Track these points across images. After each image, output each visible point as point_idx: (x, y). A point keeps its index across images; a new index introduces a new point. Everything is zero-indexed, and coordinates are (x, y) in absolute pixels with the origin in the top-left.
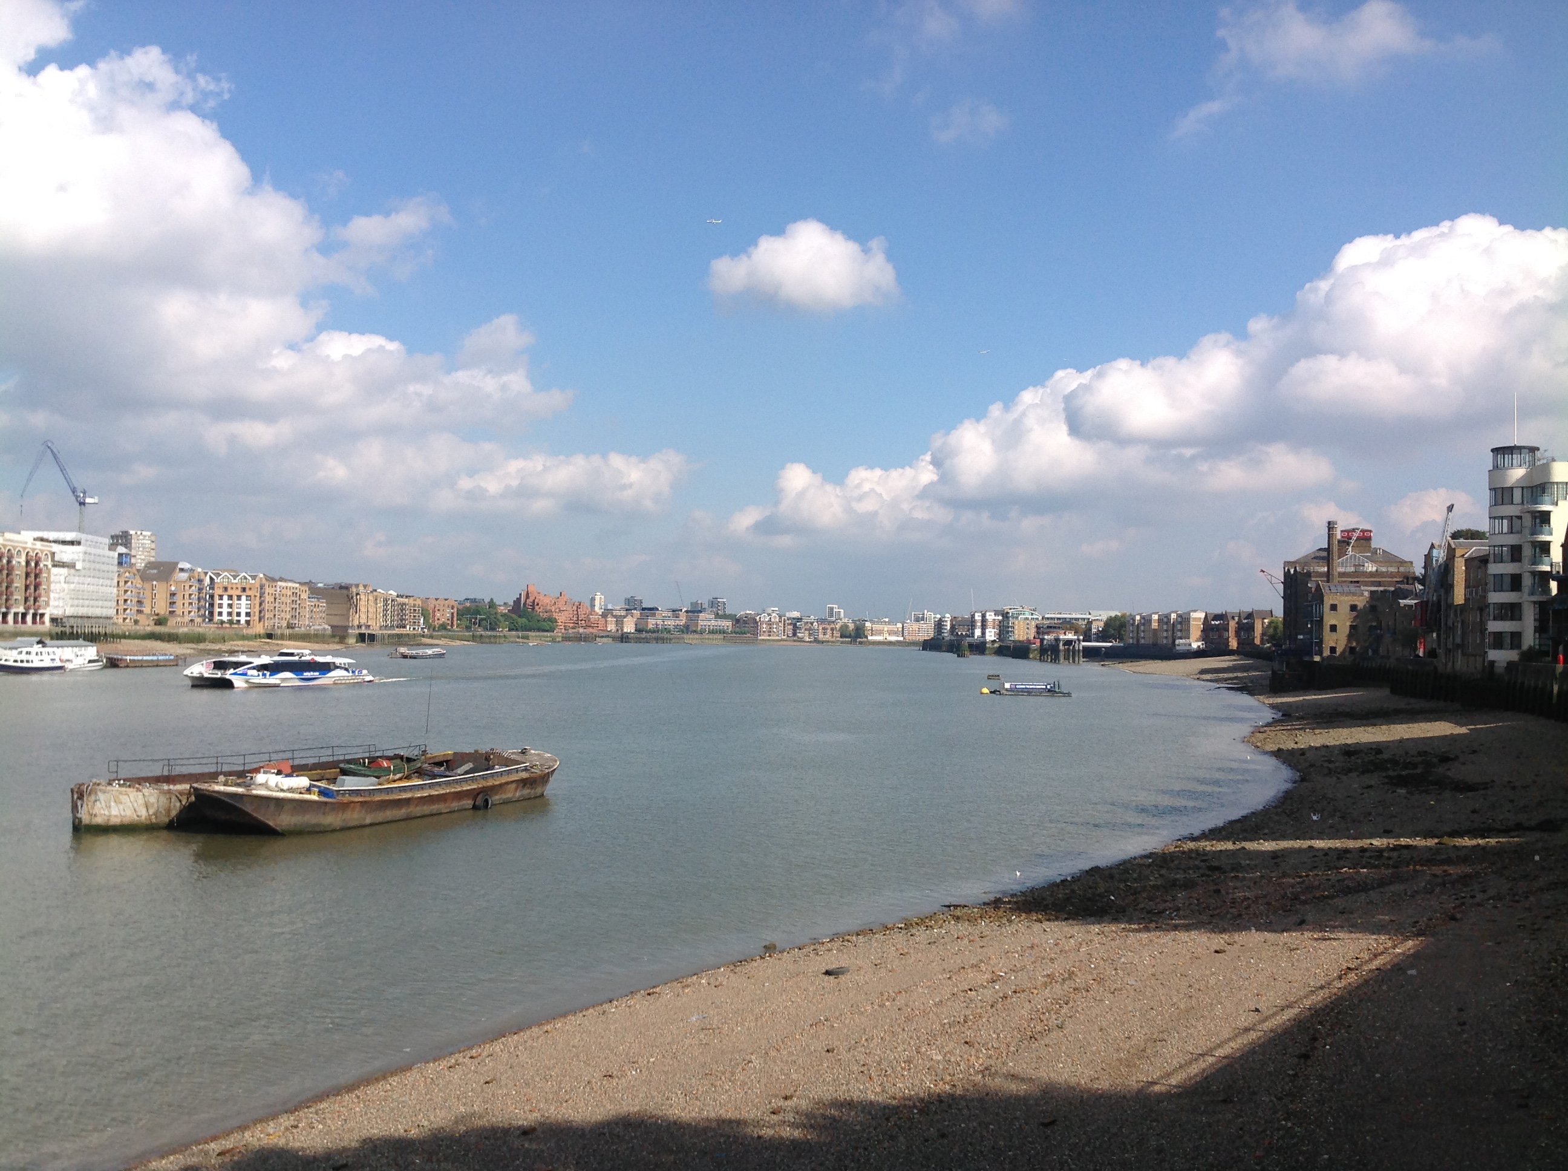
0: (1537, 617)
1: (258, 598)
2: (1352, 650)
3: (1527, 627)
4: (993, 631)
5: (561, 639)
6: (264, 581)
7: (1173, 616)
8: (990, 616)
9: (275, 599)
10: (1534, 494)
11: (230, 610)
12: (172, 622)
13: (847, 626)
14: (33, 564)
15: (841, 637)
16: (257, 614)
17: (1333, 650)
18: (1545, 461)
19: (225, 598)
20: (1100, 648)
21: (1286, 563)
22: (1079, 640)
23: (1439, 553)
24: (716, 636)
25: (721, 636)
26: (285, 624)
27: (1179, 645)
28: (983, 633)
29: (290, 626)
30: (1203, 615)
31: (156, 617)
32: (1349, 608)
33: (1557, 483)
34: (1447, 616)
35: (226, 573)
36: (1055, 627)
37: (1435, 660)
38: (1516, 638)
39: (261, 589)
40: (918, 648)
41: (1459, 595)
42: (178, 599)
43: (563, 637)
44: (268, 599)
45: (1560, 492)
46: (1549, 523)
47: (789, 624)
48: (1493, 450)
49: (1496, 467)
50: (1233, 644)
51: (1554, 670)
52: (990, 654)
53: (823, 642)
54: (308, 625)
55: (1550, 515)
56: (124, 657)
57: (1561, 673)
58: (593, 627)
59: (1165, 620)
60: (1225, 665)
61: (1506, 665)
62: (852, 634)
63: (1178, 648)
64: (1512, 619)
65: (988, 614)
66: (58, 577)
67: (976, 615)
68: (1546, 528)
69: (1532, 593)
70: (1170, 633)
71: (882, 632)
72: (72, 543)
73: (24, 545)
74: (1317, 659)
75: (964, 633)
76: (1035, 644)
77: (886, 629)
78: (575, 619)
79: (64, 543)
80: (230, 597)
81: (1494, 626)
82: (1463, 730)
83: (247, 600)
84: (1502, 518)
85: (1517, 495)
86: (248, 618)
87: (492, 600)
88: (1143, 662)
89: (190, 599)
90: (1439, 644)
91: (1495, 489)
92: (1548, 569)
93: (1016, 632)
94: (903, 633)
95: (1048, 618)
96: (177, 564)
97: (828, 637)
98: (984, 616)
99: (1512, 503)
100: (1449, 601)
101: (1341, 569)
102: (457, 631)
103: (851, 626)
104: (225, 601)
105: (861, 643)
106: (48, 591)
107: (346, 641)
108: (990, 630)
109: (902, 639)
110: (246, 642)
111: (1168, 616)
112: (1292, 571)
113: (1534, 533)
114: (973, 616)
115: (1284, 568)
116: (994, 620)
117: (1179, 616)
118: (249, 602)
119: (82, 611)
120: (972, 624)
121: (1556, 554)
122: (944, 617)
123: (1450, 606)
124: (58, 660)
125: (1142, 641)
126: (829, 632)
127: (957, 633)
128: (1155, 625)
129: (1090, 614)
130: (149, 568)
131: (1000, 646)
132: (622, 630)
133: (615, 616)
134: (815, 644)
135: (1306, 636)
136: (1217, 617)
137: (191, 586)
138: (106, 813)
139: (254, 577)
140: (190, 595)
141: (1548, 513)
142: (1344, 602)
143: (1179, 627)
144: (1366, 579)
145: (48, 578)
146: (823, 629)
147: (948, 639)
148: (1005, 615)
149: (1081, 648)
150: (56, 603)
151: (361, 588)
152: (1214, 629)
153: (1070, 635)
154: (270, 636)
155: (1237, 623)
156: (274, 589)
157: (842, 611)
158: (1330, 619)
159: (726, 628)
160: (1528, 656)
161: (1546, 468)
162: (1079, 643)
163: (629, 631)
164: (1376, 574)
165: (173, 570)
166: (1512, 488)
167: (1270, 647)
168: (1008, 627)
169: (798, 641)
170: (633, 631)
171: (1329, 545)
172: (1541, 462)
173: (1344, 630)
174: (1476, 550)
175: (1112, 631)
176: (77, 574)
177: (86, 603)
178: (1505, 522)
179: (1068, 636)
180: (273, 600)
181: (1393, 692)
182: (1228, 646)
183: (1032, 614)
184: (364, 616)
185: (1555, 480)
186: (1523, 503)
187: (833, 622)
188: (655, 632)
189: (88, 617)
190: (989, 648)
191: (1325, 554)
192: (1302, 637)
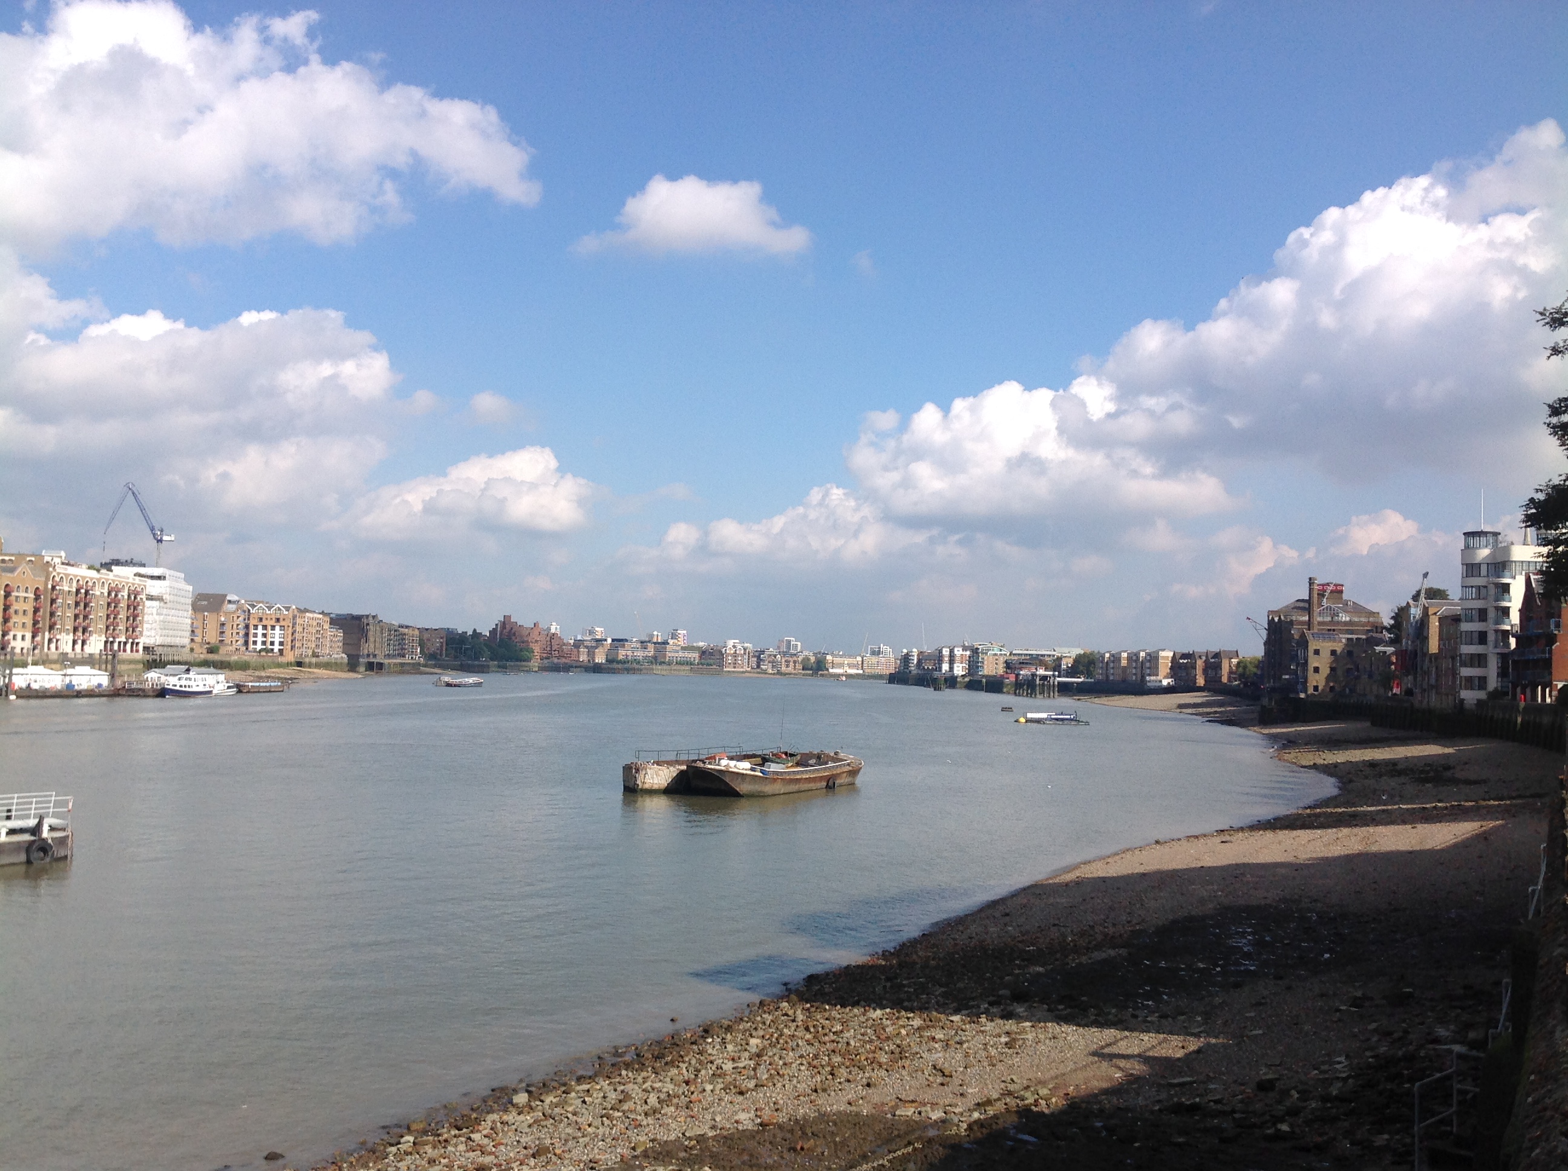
0: (1500, 665)
1: (290, 628)
2: (1332, 688)
3: (1492, 672)
4: (961, 665)
5: (537, 669)
6: (296, 611)
7: (1142, 654)
8: (958, 652)
9: (304, 629)
10: (1497, 570)
11: (265, 639)
12: (223, 650)
13: (809, 659)
14: (133, 598)
15: (803, 669)
16: (290, 643)
17: (1316, 688)
18: (1506, 544)
19: (260, 627)
20: (1073, 683)
21: (1270, 612)
22: (1054, 675)
23: (1416, 611)
24: (683, 668)
25: (688, 668)
26: (310, 653)
27: (1149, 682)
28: (951, 668)
29: (315, 655)
30: (1171, 654)
31: (207, 646)
32: (1330, 652)
33: (1515, 562)
34: (1423, 661)
35: (261, 605)
36: (1027, 663)
37: (1411, 698)
38: (1482, 682)
39: (294, 619)
40: (885, 682)
41: (1434, 646)
42: (227, 629)
43: (539, 667)
44: (299, 629)
45: (1517, 568)
46: (1509, 592)
47: (753, 657)
48: (1464, 534)
49: (1467, 547)
50: (1201, 681)
51: (1518, 706)
52: (960, 688)
53: (786, 674)
54: (329, 654)
55: (1509, 587)
56: (247, 684)
57: (1524, 708)
58: (565, 658)
59: (1134, 658)
60: (1199, 700)
61: (1476, 702)
62: (814, 665)
63: (1148, 684)
64: (1479, 666)
65: (956, 649)
66: (150, 609)
67: (944, 650)
68: (1506, 596)
69: (1496, 647)
70: (1139, 670)
71: (843, 666)
72: (159, 578)
73: (127, 581)
74: (1302, 696)
75: (930, 667)
76: (1008, 678)
77: (846, 662)
78: (548, 649)
79: (152, 577)
80: (265, 627)
81: (1466, 672)
82: (1450, 750)
83: (280, 630)
84: (1472, 587)
85: (1484, 569)
86: (282, 647)
87: (475, 630)
88: (1117, 697)
89: (238, 629)
90: (1415, 686)
91: (1467, 565)
92: (1508, 628)
93: (985, 667)
94: (862, 667)
95: (1015, 654)
96: (226, 595)
97: (790, 669)
98: (952, 651)
99: (1480, 576)
100: (1425, 651)
101: (1320, 619)
102: (447, 661)
103: (813, 659)
104: (260, 631)
105: (822, 675)
106: (141, 622)
107: (357, 669)
108: (959, 665)
109: (861, 672)
110: (282, 670)
111: (1137, 655)
112: (1276, 619)
113: (1497, 600)
114: (940, 651)
115: (1268, 617)
116: (962, 655)
117: (1148, 654)
118: (283, 632)
119: (168, 641)
120: (940, 659)
121: (1515, 617)
122: (912, 652)
123: (1425, 654)
125: (1111, 678)
126: (791, 664)
127: (924, 668)
128: (1124, 663)
129: (1054, 651)
130: (199, 600)
131: (970, 680)
132: (594, 660)
133: (587, 647)
134: (778, 676)
135: (1292, 677)
136: (1184, 656)
137: (238, 617)
138: (651, 781)
139: (287, 609)
140: (238, 625)
141: (1508, 585)
142: (1326, 647)
143: (1148, 665)
144: (1341, 628)
145: (142, 610)
146: (785, 661)
147: (915, 672)
148: (975, 651)
149: (1056, 683)
150: (148, 633)
151: (371, 618)
152: (1182, 667)
153: (1041, 670)
154: (299, 664)
155: (1205, 661)
156: (303, 620)
157: (799, 644)
158: (1313, 662)
159: (692, 659)
160: (1495, 695)
161: (1507, 550)
162: (1055, 679)
163: (600, 662)
164: (1350, 623)
165: (223, 602)
166: (1480, 564)
167: (1238, 685)
168: (978, 663)
169: (762, 673)
170: (603, 661)
171: (1310, 597)
172: (1503, 545)
173: (1325, 671)
174: (1445, 609)
175: (1081, 668)
176: (165, 606)
177: (171, 633)
178: (1474, 589)
179: (1041, 672)
180: (302, 630)
181: (1373, 724)
182: (1195, 683)
183: (1001, 650)
184: (372, 646)
185: (1514, 559)
186: (1488, 576)
187: (795, 655)
188: (625, 662)
189: (171, 646)
190: (960, 682)
191: (1307, 605)
192: (1287, 677)
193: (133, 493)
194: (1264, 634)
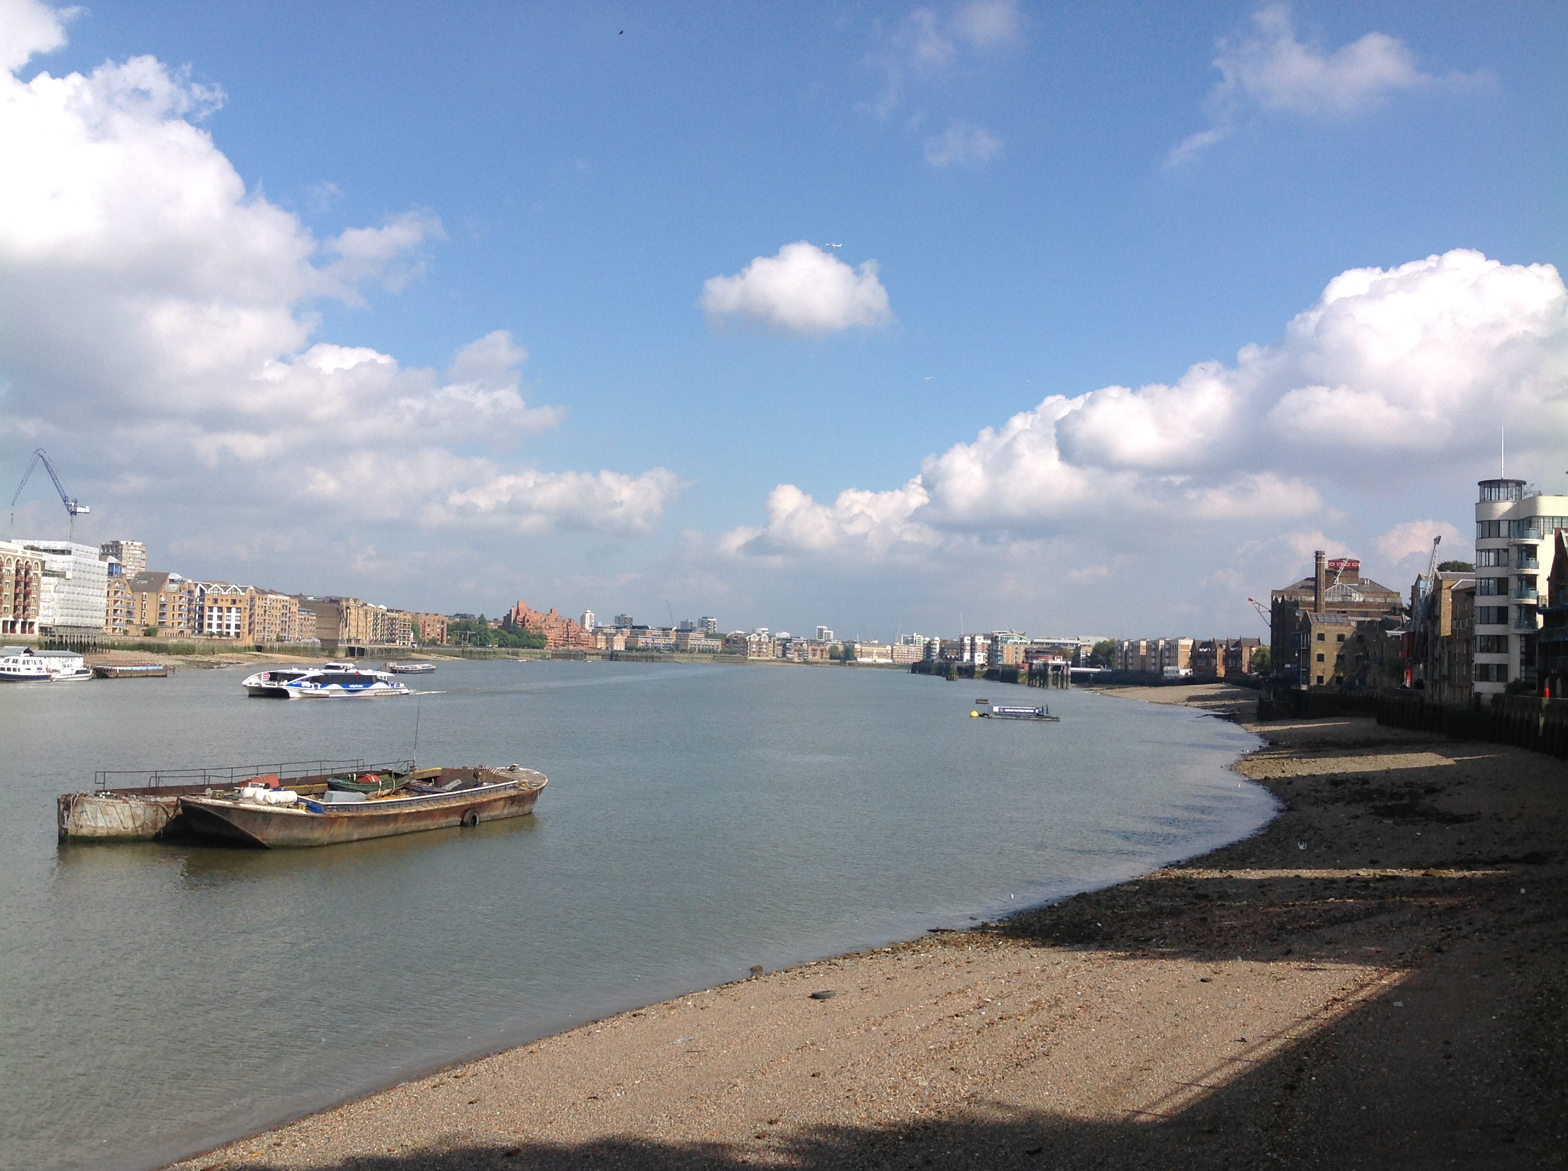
0: (1523, 650)
1: (248, 611)
2: (1339, 680)
3: (1514, 659)
4: (982, 654)
5: (550, 656)
6: (254, 593)
7: (1162, 643)
8: (979, 640)
9: (265, 611)
10: (1521, 527)
11: (220, 622)
12: (162, 633)
13: (837, 648)
14: (23, 573)
15: (831, 658)
16: (247, 626)
17: (1320, 679)
18: (1532, 495)
19: (215, 609)
20: (1089, 673)
21: (1274, 592)
22: (1067, 665)
23: (1426, 585)
24: (704, 656)
25: (711, 656)
26: (274, 637)
27: (1166, 672)
28: (972, 657)
29: (279, 639)
30: (1191, 643)
31: (145, 628)
32: (1336, 638)
33: (1542, 517)
34: (1434, 647)
35: (216, 585)
36: (1044, 652)
37: (1421, 691)
38: (1502, 671)
39: (251, 601)
40: (907, 671)
41: (1446, 627)
42: (168, 610)
43: (552, 654)
44: (258, 611)
45: (1546, 525)
46: (1535, 556)
47: (778, 645)
48: (1479, 484)
49: (1483, 500)
50: (1221, 672)
51: (1540, 703)
52: (979, 678)
53: (812, 663)
54: (298, 639)
55: (1535, 549)
56: (115, 668)
57: (1548, 706)
58: (583, 645)
59: (1153, 646)
60: (1212, 692)
61: (1492, 697)
62: (842, 655)
63: (1165, 675)
64: (1498, 651)
65: (977, 638)
66: (47, 586)
67: (966, 639)
68: (1532, 561)
69: (1518, 626)
70: (1158, 660)
71: (872, 655)
72: (62, 552)
73: (14, 554)
74: (1304, 688)
75: (953, 657)
76: (1023, 668)
77: (875, 651)
78: (565, 636)
79: (54, 552)
80: (220, 609)
81: (1481, 658)
82: (1450, 761)
83: (237, 612)
84: (1489, 551)
85: (1504, 528)
86: (238, 631)
87: (482, 616)
88: (1131, 689)
89: (180, 610)
90: (1426, 675)
91: (1482, 522)
92: (1534, 602)
93: (1005, 656)
94: (892, 656)
95: (1037, 643)
96: (167, 575)
97: (817, 658)
98: (973, 640)
99: (1499, 537)
100: (1436, 633)
101: (1328, 599)
102: (447, 647)
103: (841, 648)
104: (215, 613)
105: (850, 664)
106: (37, 600)
107: (335, 655)
108: (979, 654)
109: (890, 661)
110: (236, 655)
111: (1156, 643)
112: (1280, 600)
113: (1521, 566)
114: (962, 640)
115: (1272, 597)
116: (983, 643)
117: (1167, 643)
118: (239, 614)
119: (71, 621)
120: (961, 647)
121: (1543, 587)
122: (933, 640)
123: (1437, 637)
124: (44, 669)
125: (1130, 668)
126: (819, 653)
127: (946, 658)
128: (1143, 652)
129: (1078, 639)
130: (139, 579)
131: (989, 670)
132: (612, 648)
133: (605, 634)
134: (805, 665)
135: (1293, 665)
136: (1204, 645)
137: (181, 598)
138: (93, 824)
139: (244, 590)
140: (180, 606)
141: (1534, 547)
142: (1332, 632)
143: (1167, 654)
144: (1353, 610)
145: (38, 587)
146: (812, 650)
147: (937, 661)
148: (995, 639)
149: (1069, 673)
150: (46, 613)
151: (351, 602)
152: (1202, 656)
153: (1059, 660)
154: (259, 649)
155: (1225, 651)
156: (264, 601)
157: (832, 632)
158: (1317, 648)
159: (715, 647)
160: (1515, 688)
161: (1533, 502)
162: (1068, 668)
163: (618, 649)
164: (1363, 604)
165: (164, 581)
166: (1499, 521)
167: (1257, 676)
168: (997, 651)
169: (788, 662)
170: (622, 649)
171: (1316, 575)
172: (1528, 496)
173: (1331, 660)
174: (1462, 582)
175: (1101, 657)
176: (67, 583)
177: (76, 612)
178: (1492, 554)
179: (1059, 661)
180: (263, 612)
181: (1380, 722)
182: (1216, 674)
183: (1021, 639)
184: (353, 630)
185: (1542, 514)
186: (1509, 536)
187: (823, 643)
188: (644, 650)
189: (78, 627)
190: (979, 672)
191: (1312, 584)
192: (1289, 666)
193: (44, 460)
194: (1269, 616)
